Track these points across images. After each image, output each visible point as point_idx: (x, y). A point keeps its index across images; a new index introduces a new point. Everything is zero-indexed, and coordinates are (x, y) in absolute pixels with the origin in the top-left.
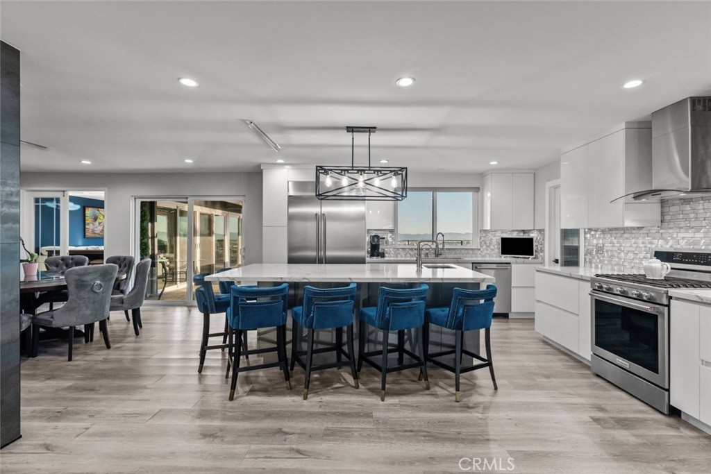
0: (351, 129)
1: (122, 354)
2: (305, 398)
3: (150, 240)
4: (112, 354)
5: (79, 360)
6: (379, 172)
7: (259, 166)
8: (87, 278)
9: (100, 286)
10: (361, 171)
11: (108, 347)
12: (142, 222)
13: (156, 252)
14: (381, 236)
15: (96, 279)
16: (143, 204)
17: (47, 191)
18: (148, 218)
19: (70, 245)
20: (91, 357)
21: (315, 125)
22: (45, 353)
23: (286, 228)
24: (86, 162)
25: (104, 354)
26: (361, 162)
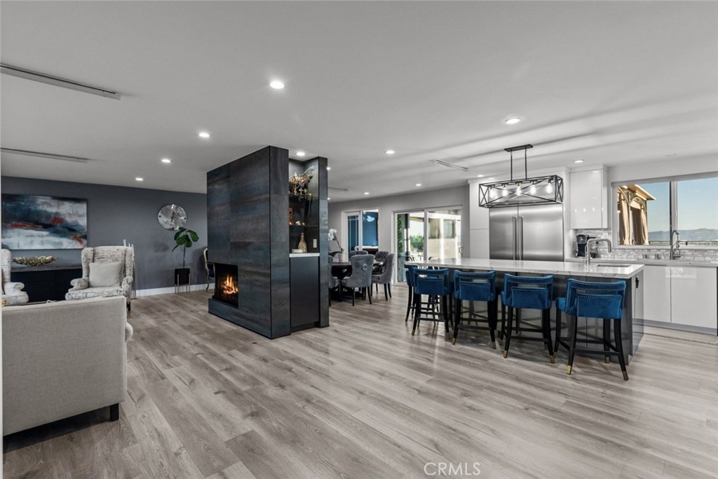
0: (510, 150)
1: (377, 308)
2: (454, 344)
3: (405, 242)
4: (372, 307)
5: (357, 306)
6: (535, 181)
7: (467, 181)
8: (360, 262)
9: (366, 267)
10: (518, 182)
11: (371, 303)
12: (399, 228)
13: (410, 250)
14: (590, 235)
15: (364, 263)
16: (399, 216)
17: (353, 212)
18: (403, 225)
19: (364, 245)
20: (364, 306)
21: (478, 153)
22: (345, 301)
23: (488, 230)
24: (367, 194)
25: (368, 306)
26: (519, 175)
